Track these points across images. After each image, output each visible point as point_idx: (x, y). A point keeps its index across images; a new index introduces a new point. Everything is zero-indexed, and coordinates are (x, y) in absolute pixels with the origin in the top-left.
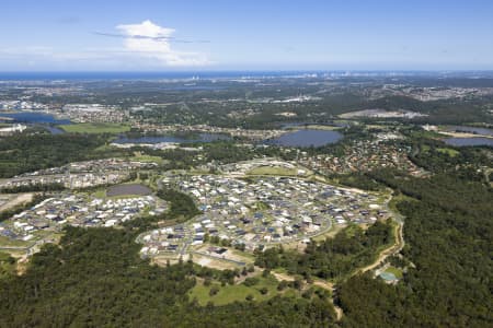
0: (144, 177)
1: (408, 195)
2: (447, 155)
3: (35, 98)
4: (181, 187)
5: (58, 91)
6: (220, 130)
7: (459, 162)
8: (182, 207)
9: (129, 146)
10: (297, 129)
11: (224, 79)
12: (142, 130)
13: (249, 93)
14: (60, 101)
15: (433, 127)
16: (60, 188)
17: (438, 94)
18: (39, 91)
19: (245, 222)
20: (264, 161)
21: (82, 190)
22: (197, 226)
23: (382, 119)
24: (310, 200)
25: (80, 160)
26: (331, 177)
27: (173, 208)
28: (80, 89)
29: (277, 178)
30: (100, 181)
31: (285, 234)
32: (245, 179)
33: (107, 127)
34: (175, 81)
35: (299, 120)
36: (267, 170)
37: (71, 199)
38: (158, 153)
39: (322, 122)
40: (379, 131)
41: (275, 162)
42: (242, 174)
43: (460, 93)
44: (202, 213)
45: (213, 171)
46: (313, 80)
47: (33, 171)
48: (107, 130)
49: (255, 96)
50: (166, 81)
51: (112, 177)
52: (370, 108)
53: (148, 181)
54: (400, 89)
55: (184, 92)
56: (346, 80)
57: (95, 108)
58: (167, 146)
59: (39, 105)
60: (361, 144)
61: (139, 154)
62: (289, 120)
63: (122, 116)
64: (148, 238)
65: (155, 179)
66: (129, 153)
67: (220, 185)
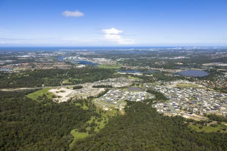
0: (138, 85)
3: (81, 56)
4: (155, 89)
5: (87, 53)
6: (155, 69)
8: (160, 97)
9: (124, 73)
10: (186, 69)
11: (144, 50)
12: (125, 68)
13: (158, 55)
14: (91, 57)
16: (111, 87)
18: (81, 53)
19: (190, 104)
20: (182, 81)
21: (119, 88)
22: (171, 104)
23: (223, 67)
24: (212, 97)
25: (111, 78)
26: (216, 89)
27: (156, 97)
28: (93, 52)
29: (191, 88)
30: (123, 85)
31: (212, 109)
32: (178, 88)
33: (112, 66)
34: (125, 50)
35: (185, 66)
36: (184, 85)
37: (117, 91)
38: (136, 76)
39: (195, 67)
41: (186, 82)
42: (174, 86)
44: (169, 99)
45: (162, 84)
46: (180, 50)
47: (98, 80)
48: (114, 68)
49: (161, 56)
50: (122, 50)
51: (126, 84)
52: (216, 62)
53: (140, 86)
54: (224, 54)
55: (132, 54)
56: (196, 50)
57: (103, 60)
58: (139, 74)
59: (84, 58)
60: (219, 76)
61: (129, 76)
62: (181, 66)
63: (115, 62)
64: (156, 106)
65: (142, 86)
66: (126, 76)
67: (170, 89)
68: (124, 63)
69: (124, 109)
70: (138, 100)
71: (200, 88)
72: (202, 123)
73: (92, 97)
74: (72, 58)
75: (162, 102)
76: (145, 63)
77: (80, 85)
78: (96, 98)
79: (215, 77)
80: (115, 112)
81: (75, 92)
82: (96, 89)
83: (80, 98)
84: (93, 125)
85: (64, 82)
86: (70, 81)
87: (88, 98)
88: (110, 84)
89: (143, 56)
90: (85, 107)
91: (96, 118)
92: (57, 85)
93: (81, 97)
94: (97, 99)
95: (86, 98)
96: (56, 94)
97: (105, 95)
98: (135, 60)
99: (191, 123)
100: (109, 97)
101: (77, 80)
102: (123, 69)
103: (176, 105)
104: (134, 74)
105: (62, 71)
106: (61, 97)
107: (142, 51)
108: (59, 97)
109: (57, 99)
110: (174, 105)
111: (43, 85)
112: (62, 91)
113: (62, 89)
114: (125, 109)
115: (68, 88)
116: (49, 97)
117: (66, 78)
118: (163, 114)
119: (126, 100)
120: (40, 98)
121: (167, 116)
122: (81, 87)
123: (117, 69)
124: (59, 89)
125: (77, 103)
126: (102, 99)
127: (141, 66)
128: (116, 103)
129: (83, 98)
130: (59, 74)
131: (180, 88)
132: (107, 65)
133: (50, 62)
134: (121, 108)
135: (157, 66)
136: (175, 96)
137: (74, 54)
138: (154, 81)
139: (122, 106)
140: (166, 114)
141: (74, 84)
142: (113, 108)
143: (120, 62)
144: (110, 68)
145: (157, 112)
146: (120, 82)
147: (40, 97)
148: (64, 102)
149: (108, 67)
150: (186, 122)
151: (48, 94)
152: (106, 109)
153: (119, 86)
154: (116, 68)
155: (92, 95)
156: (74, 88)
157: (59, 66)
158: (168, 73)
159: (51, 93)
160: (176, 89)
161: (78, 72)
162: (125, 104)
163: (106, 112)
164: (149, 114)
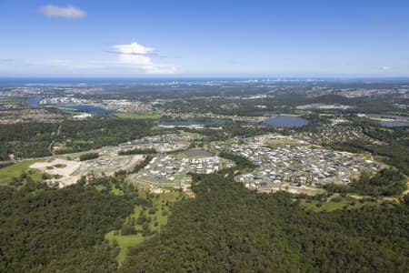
0: (201, 146)
1: (383, 155)
2: (387, 132)
3: (78, 96)
4: (232, 152)
6: (223, 117)
7: (398, 137)
8: (244, 164)
9: (172, 127)
10: (274, 116)
12: (170, 117)
13: (223, 93)
14: (98, 97)
15: (364, 115)
16: (154, 152)
17: (352, 93)
19: (293, 171)
20: (271, 136)
21: (168, 153)
23: (327, 110)
24: (321, 159)
25: (150, 135)
26: (324, 145)
27: (237, 163)
28: (101, 89)
29: (289, 146)
30: (175, 148)
31: (327, 176)
32: (268, 147)
33: (145, 114)
34: (162, 84)
35: (270, 110)
36: (276, 142)
37: (167, 157)
38: (194, 131)
39: (286, 111)
40: (331, 117)
41: (279, 136)
42: (262, 144)
43: (367, 93)
44: (258, 166)
45: (241, 143)
46: (256, 84)
47: (126, 141)
48: (149, 117)
49: (228, 94)
50: (156, 85)
51: (181, 146)
52: (315, 102)
53: (205, 147)
54: (325, 90)
56: (281, 84)
57: (124, 103)
58: (197, 127)
59: (85, 101)
60: (325, 125)
61: (182, 131)
62: (264, 110)
63: (148, 107)
64: (242, 179)
65: (209, 147)
66: (176, 131)
67: (256, 150)
68: (166, 107)
69: (191, 188)
70: (209, 171)
71: (302, 145)
72: (318, 197)
73: (123, 173)
74: (59, 101)
75: (248, 172)
76: (203, 107)
77: (92, 151)
78: (130, 173)
79: (318, 125)
80: (177, 194)
81: (86, 165)
82: (127, 157)
83: (100, 175)
84: (143, 220)
85: (56, 148)
86: (68, 145)
87: (116, 174)
88: (150, 147)
89: (198, 95)
90: (116, 192)
91: (144, 209)
92: (43, 154)
93: (103, 174)
94: (135, 175)
95: (112, 174)
96: (48, 171)
97: (148, 167)
98: (185, 102)
99: (302, 200)
100: (155, 169)
101: (84, 142)
102: (166, 120)
103: (272, 175)
104: (190, 127)
105: (47, 128)
106: (62, 176)
107: (194, 86)
108: (57, 177)
109: (53, 180)
110: (269, 175)
111: (12, 156)
112: (58, 166)
113: (58, 161)
114: (193, 188)
115: (69, 159)
116: (36, 179)
117: (59, 139)
118: (256, 190)
119: (189, 173)
120: (16, 182)
121: (265, 193)
122: (96, 156)
123: (154, 120)
124: (49, 162)
125: (97, 184)
126: (145, 175)
127: (197, 112)
128: (172, 178)
129: (108, 174)
130: (42, 132)
131: (271, 147)
132: (135, 113)
133: (11, 109)
134: (185, 187)
135: (225, 112)
136: (267, 160)
137: (60, 93)
138: (227, 138)
139: (186, 183)
140: (262, 190)
141: (80, 151)
142: (171, 189)
143: (158, 106)
144: (141, 117)
145: (246, 189)
146: (168, 142)
147: (16, 180)
148: (73, 186)
149: (137, 117)
150: (295, 200)
151: (31, 172)
152: (158, 191)
153: (169, 150)
154: (152, 117)
155: (123, 169)
156: (83, 159)
157: (36, 117)
158: (246, 123)
159: (38, 170)
160: (267, 149)
161: (82, 128)
162: (190, 179)
163: (158, 196)
164: (235, 193)
